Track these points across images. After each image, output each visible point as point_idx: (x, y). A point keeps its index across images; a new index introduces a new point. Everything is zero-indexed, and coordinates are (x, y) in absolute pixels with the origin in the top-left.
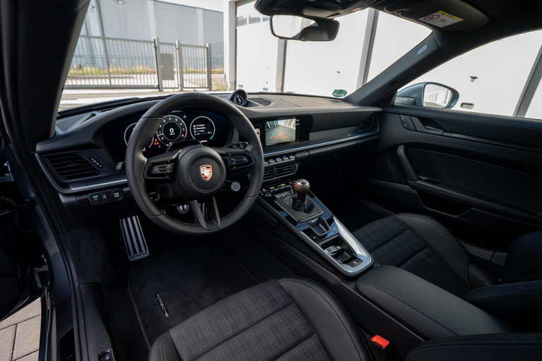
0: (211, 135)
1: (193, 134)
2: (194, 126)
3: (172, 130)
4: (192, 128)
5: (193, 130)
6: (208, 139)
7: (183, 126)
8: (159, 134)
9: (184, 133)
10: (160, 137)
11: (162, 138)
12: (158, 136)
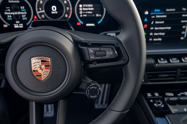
0: (99, 18)
1: (79, 15)
2: (81, 6)
3: (54, 8)
4: (78, 8)
5: (78, 11)
6: (96, 23)
7: (67, 5)
8: (39, 10)
9: (68, 13)
10: (41, 14)
11: (43, 16)
12: (38, 12)
